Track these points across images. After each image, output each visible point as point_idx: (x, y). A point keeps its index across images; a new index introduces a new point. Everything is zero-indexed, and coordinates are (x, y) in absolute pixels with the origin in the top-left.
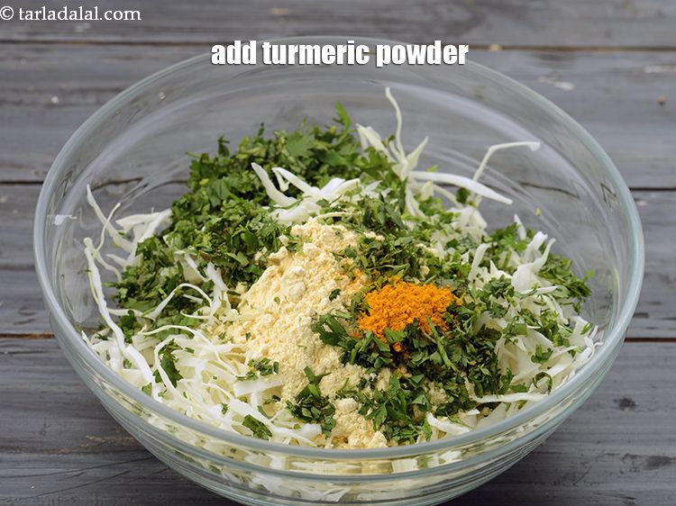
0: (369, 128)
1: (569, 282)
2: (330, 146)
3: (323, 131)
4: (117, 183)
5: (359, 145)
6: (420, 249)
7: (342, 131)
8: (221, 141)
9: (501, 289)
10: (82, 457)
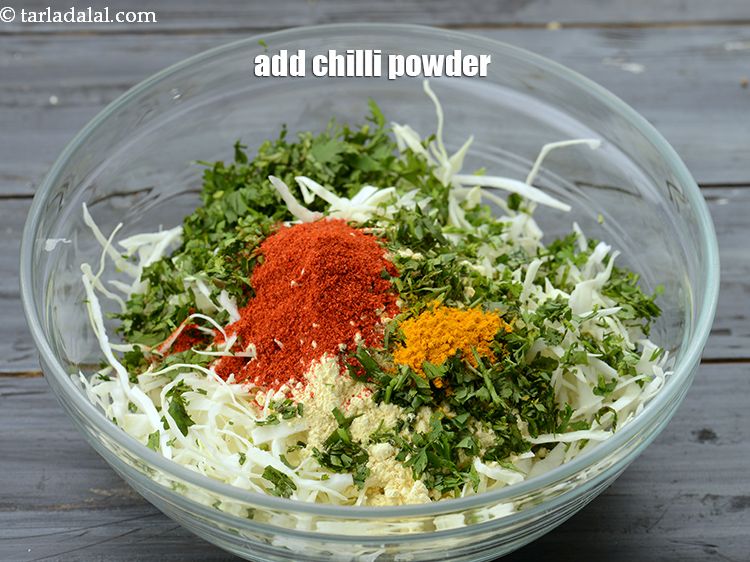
0: (406, 127)
1: (636, 300)
2: (361, 148)
3: (354, 132)
4: (122, 195)
5: (396, 146)
6: (464, 267)
7: (376, 131)
8: (237, 146)
9: (557, 312)
10: (86, 514)
